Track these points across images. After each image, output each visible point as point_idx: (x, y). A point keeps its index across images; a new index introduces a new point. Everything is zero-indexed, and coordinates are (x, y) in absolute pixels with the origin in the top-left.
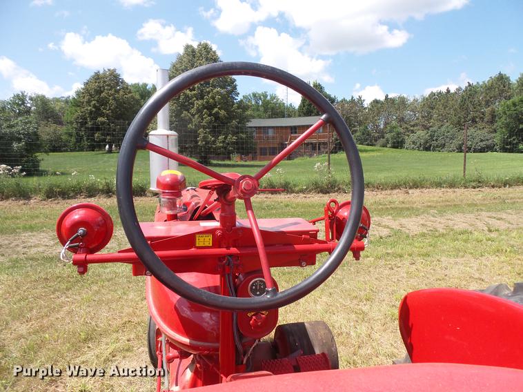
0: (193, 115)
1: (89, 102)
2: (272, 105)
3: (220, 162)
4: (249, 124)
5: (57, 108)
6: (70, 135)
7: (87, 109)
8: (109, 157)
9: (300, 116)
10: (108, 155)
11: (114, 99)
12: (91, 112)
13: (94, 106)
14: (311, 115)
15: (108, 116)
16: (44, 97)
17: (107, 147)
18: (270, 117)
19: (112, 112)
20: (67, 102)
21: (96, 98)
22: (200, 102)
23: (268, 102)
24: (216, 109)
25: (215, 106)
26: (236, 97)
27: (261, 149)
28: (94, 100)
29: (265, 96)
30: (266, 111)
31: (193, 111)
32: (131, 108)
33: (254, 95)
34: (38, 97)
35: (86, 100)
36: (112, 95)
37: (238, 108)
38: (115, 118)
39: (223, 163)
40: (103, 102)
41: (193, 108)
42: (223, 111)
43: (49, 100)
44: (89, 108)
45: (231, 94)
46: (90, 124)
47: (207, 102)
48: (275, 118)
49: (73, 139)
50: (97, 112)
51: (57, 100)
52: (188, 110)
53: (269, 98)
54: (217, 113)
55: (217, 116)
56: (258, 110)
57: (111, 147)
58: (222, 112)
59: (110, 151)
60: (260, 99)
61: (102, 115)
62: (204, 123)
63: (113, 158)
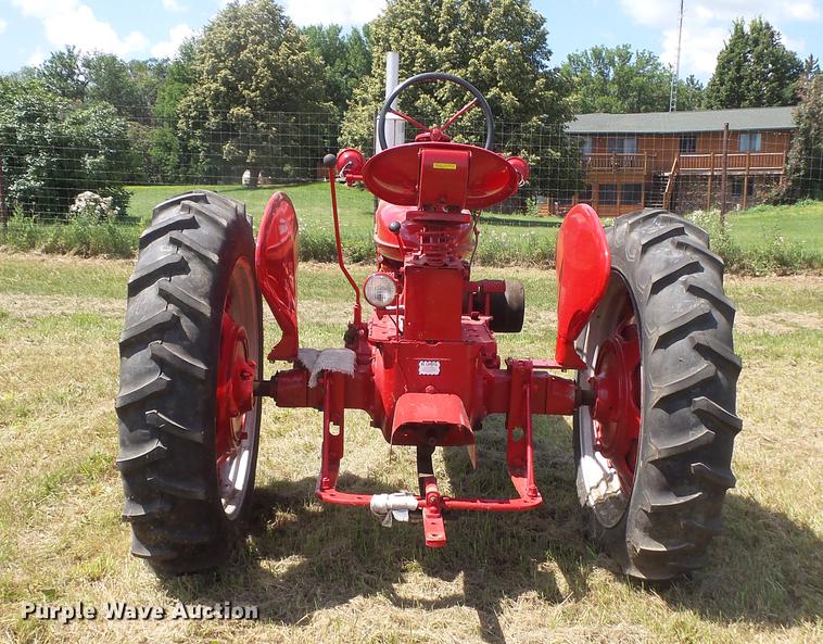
0: (442, 103)
1: (214, 71)
2: (641, 80)
3: (498, 216)
4: (572, 127)
5: (141, 85)
6: (168, 148)
7: (209, 89)
8: (253, 197)
9: (710, 107)
10: (249, 193)
11: (268, 65)
12: (217, 95)
13: (225, 82)
14: (738, 107)
15: (252, 104)
16: (114, 59)
17: (247, 175)
18: (632, 110)
19: (262, 95)
20: (160, 70)
21: (229, 64)
22: (458, 74)
23: (632, 73)
24: (494, 91)
25: (493, 82)
26: (545, 62)
27: (601, 187)
28: (226, 67)
29: (625, 57)
30: (623, 95)
31: (442, 93)
32: (302, 86)
33: (597, 54)
34: (102, 58)
35: (207, 66)
36: (263, 55)
37: (547, 87)
38: (267, 109)
39: (507, 217)
40: (244, 72)
41: (442, 86)
42: (510, 95)
43: (123, 68)
44: (214, 86)
45: (530, 53)
46: (212, 122)
47: (476, 73)
48: (646, 111)
49: (173, 158)
50: (230, 96)
51: (140, 67)
52: (430, 92)
53: (633, 60)
54: (497, 98)
55: (495, 107)
56: (604, 92)
57: (254, 175)
58: (509, 98)
59: (253, 185)
60: (612, 63)
61: (240, 101)
62: (465, 122)
63: (261, 199)
